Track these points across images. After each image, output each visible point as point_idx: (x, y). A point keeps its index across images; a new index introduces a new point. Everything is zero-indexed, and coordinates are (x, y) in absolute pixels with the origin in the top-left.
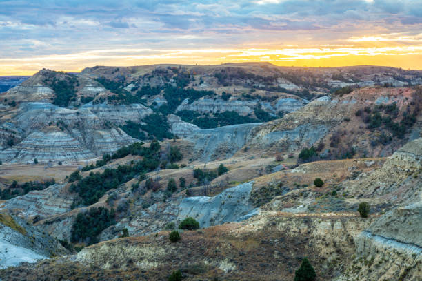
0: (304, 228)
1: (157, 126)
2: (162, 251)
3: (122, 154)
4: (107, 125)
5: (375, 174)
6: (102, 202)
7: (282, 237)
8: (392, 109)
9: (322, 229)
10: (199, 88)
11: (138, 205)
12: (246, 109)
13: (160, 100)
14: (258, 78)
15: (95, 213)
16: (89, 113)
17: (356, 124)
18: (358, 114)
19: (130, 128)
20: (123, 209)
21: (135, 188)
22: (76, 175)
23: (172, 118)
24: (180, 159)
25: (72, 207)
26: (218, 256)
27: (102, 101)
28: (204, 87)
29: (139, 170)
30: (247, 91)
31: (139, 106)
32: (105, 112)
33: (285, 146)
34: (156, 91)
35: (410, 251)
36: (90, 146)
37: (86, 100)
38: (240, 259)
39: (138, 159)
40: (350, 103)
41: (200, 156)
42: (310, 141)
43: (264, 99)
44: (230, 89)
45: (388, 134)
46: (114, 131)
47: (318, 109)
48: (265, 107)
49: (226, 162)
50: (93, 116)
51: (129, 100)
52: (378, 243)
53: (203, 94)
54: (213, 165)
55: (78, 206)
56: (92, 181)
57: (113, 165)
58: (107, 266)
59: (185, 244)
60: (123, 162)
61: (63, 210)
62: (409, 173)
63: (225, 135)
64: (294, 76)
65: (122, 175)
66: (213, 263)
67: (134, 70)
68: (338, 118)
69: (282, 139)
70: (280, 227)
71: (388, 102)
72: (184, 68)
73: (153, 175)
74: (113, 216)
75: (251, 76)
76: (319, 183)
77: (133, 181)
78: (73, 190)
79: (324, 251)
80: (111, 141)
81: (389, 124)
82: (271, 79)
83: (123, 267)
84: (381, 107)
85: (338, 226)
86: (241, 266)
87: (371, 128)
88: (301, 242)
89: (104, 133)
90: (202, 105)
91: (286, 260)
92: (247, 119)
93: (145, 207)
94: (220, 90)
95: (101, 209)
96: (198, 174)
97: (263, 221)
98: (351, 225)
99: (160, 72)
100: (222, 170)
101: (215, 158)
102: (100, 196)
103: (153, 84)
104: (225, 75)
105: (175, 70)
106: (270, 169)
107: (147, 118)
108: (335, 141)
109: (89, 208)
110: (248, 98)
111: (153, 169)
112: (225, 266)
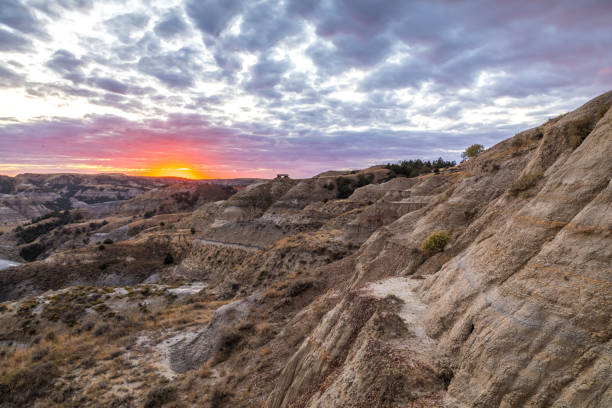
0: (166, 240)
1: (64, 203)
2: (95, 255)
3: (47, 217)
4: (34, 203)
5: (188, 219)
6: (37, 241)
7: (156, 244)
8: (187, 194)
9: (175, 240)
10: (87, 185)
11: (59, 241)
12: (113, 195)
13: (65, 191)
14: (118, 181)
15: (34, 247)
16: (23, 197)
17: (171, 201)
18: (172, 196)
19: (48, 204)
20: (51, 244)
21: (56, 233)
22: (19, 228)
23: (72, 199)
24: (81, 218)
25: (18, 245)
26: (125, 255)
27: (30, 191)
28: (90, 185)
29: (57, 224)
30: (113, 187)
31: (53, 194)
32: (32, 197)
33: (137, 211)
34: (62, 186)
35: (218, 244)
36: (25, 215)
37: (20, 191)
38: (137, 255)
39: (57, 219)
40: (168, 191)
41: (92, 217)
42: (149, 208)
43: (122, 191)
44: (104, 186)
45: (186, 205)
46: (39, 206)
47: (153, 194)
48: (123, 194)
49: (107, 219)
50: (26, 198)
51: (47, 191)
52: (204, 242)
53: (89, 188)
54: (100, 221)
55: (22, 243)
56: (30, 231)
57: (42, 222)
58: (64, 264)
59: (107, 251)
60: (48, 221)
61: (12, 247)
62: (204, 218)
63: (106, 207)
64: (137, 180)
65: (49, 227)
66: (123, 258)
67: (49, 175)
68: (162, 198)
69: (135, 208)
70: (155, 240)
71: (186, 191)
72: (78, 175)
73: (67, 227)
74: (44, 248)
75: (114, 180)
76: (162, 224)
77: (55, 230)
78: (18, 236)
79: (176, 249)
80: (37, 211)
81: (186, 201)
82: (127, 181)
83: (74, 264)
84: (183, 193)
85: (182, 238)
86: (137, 258)
87: (178, 202)
88: (165, 246)
89: (34, 208)
90: (89, 193)
91: (159, 254)
92: (114, 199)
93: (63, 242)
94: (99, 186)
95: (37, 244)
96: (93, 226)
97: (147, 238)
98: (188, 237)
99: (64, 176)
100: (105, 223)
101: (100, 217)
102: (35, 239)
103: (60, 183)
104: (101, 179)
105: (73, 175)
106: (131, 221)
107: (58, 200)
108: (162, 209)
109: (28, 245)
110: (114, 190)
111: (66, 224)
112: (129, 259)
